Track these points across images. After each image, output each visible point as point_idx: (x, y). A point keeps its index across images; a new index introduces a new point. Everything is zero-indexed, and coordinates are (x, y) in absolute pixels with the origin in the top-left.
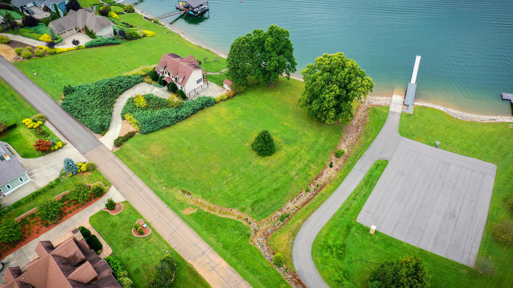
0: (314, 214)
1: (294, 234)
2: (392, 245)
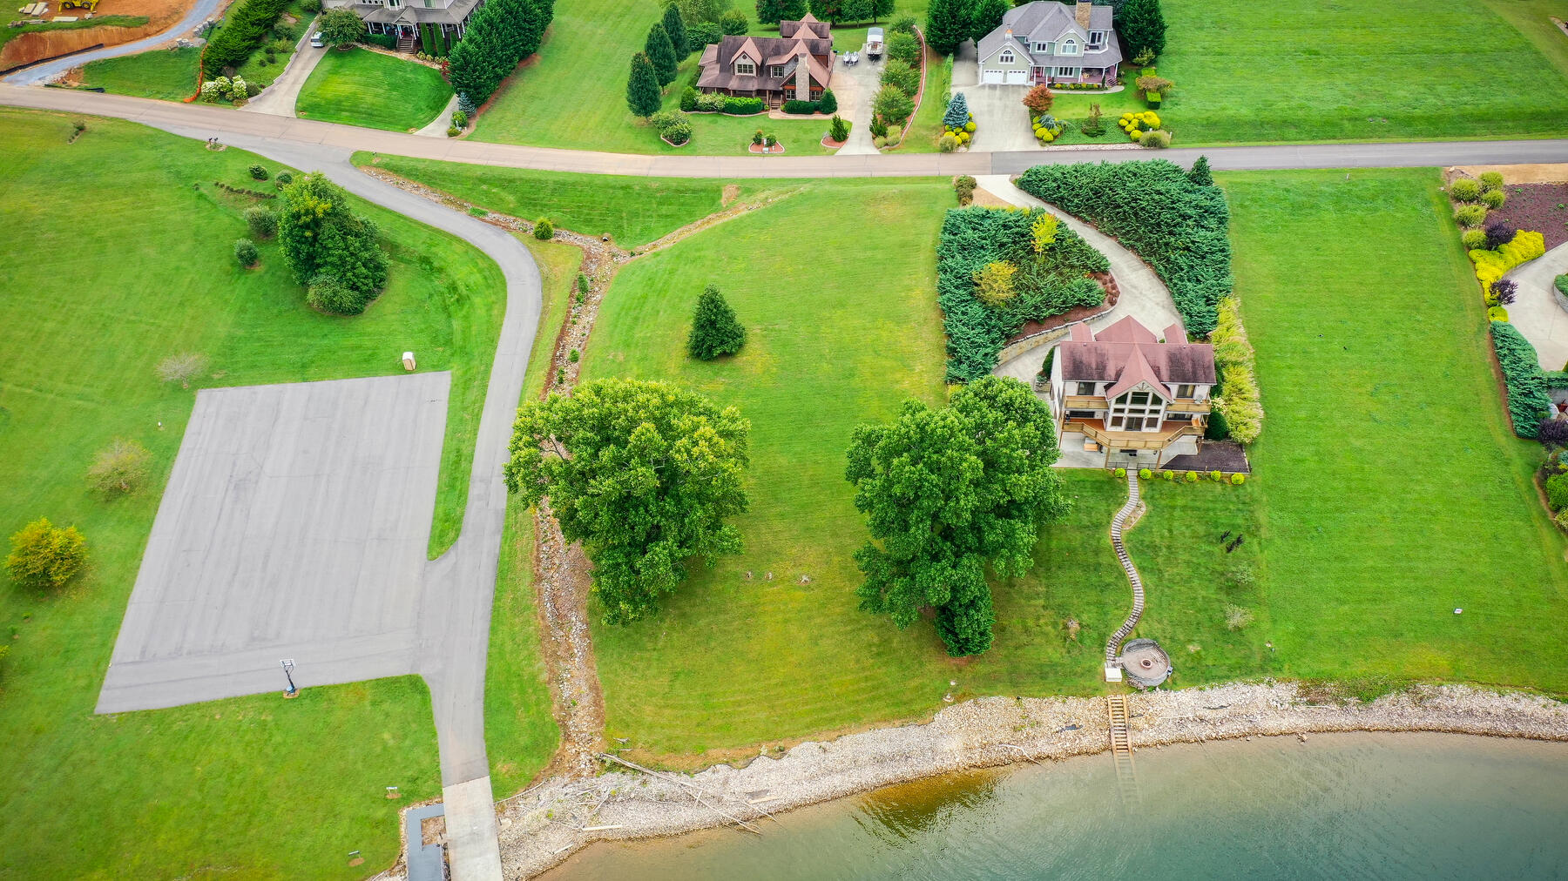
0: (534, 329)
1: (546, 282)
2: (365, 360)
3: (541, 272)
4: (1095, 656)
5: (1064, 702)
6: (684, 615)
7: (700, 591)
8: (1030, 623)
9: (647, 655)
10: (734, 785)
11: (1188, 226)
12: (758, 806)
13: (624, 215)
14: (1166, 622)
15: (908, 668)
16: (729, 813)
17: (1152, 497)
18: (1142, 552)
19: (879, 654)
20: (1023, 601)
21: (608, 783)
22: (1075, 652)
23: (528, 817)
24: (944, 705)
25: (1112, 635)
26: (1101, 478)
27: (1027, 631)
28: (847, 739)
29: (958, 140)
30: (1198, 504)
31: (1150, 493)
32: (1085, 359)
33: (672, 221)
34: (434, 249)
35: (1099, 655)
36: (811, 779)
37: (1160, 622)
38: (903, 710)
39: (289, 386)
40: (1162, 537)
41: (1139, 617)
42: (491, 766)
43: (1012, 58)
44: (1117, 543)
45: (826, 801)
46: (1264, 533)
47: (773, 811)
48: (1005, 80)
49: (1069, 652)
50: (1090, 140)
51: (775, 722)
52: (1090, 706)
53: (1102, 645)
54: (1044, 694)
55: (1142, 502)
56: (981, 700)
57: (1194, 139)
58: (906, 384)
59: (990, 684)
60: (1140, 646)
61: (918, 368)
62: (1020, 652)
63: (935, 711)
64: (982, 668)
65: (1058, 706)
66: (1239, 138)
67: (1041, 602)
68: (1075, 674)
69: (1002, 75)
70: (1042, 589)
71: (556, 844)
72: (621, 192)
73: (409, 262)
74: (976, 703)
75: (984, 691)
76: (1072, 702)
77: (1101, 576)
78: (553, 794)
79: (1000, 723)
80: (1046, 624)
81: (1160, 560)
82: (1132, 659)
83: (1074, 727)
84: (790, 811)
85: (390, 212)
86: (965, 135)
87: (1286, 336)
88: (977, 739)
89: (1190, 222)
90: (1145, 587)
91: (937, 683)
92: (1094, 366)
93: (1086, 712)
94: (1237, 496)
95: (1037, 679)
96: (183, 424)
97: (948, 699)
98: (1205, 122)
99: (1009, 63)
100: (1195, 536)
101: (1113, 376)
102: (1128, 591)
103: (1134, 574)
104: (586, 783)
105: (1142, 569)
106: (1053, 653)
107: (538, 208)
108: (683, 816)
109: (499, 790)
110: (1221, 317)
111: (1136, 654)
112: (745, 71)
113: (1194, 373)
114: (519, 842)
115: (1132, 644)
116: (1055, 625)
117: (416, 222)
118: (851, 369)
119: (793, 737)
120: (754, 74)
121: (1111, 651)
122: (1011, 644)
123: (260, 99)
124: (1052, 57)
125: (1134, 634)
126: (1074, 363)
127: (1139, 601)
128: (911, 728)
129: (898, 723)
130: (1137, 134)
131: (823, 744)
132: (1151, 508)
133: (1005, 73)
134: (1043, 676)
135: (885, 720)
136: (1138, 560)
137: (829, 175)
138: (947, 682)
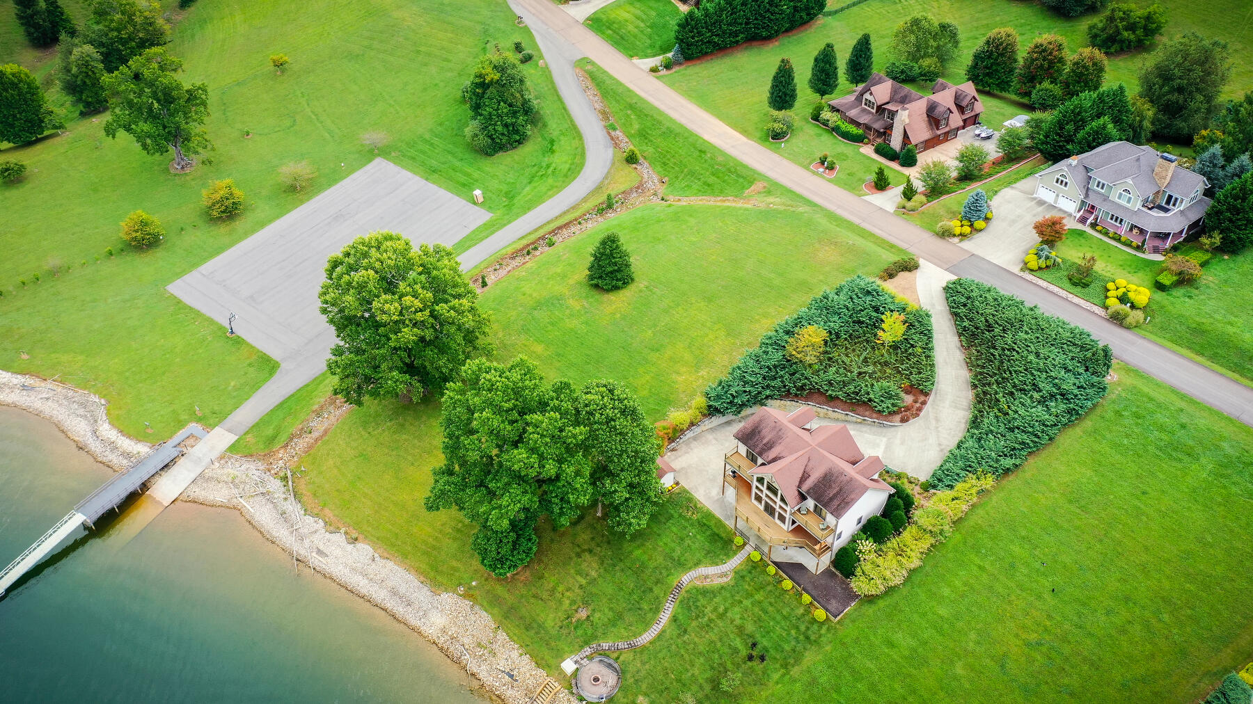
0: (557, 214)
1: (597, 190)
3: (602, 182)
4: (573, 646)
5: (521, 655)
6: (403, 425)
7: (424, 418)
8: (560, 589)
9: (363, 433)
10: (315, 538)
11: (1031, 397)
12: (315, 560)
13: (686, 170)
14: (647, 667)
15: (463, 552)
16: (300, 549)
17: (743, 577)
18: (689, 608)
19: (459, 531)
20: (572, 571)
21: (275, 485)
22: (565, 631)
23: (226, 471)
24: (454, 592)
25: (600, 642)
26: (723, 535)
27: (553, 590)
28: (390, 564)
29: (958, 231)
30: (770, 609)
31: (745, 573)
32: (764, 432)
33: (708, 188)
34: (562, 138)
35: (577, 646)
36: (354, 570)
37: (643, 663)
38: (432, 574)
39: (417, 178)
40: (715, 609)
41: (632, 647)
42: (247, 433)
43: (1066, 183)
44: (679, 587)
45: (347, 589)
46: (795, 671)
47: (318, 569)
48: (1056, 201)
49: (561, 628)
50: (1068, 285)
51: (368, 521)
52: (534, 673)
53: (586, 643)
54: (516, 638)
55: (731, 575)
56: (477, 608)
57: (1168, 336)
58: (680, 379)
59: (493, 602)
60: (610, 666)
61: (703, 373)
62: (532, 600)
63: (446, 590)
64: (500, 590)
65: (515, 654)
66: (1214, 358)
67: (583, 582)
68: (547, 644)
69: (1055, 195)
70: (594, 574)
71: (219, 495)
72: (698, 153)
73: (545, 139)
74: (472, 607)
75: (485, 604)
76: (526, 658)
77: (642, 599)
78: (251, 470)
79: (474, 633)
80: (568, 598)
81: (694, 624)
82: (595, 668)
83: (511, 676)
84: (325, 577)
85: (562, 102)
86: (967, 229)
87: (1012, 541)
88: (453, 630)
89: (1036, 395)
90: (663, 631)
91: (465, 576)
92: (765, 441)
93: (528, 675)
94: (808, 628)
95: (522, 627)
96: (353, 171)
97: (461, 590)
98: (1194, 326)
99: (1063, 187)
100: (741, 629)
101: (770, 458)
102: (647, 625)
103: (665, 617)
104: (266, 477)
105: (675, 619)
106: (550, 619)
107: (646, 141)
108: (282, 533)
109: (233, 448)
110: (959, 486)
111: (601, 669)
112: (869, 106)
113: (831, 499)
114: (209, 479)
115: (606, 660)
116: (573, 602)
117: (569, 116)
118: (662, 345)
119: (366, 537)
120: (874, 111)
121: (587, 651)
122: (534, 590)
123: (576, 4)
124: (1106, 199)
125: (615, 655)
126: (753, 430)
127: (646, 638)
128: (426, 588)
129: (422, 579)
130: (1113, 302)
131: (376, 555)
132: (732, 583)
133: (1058, 196)
134: (528, 628)
135: (418, 571)
136: (679, 610)
137: (832, 207)
138: (472, 579)
